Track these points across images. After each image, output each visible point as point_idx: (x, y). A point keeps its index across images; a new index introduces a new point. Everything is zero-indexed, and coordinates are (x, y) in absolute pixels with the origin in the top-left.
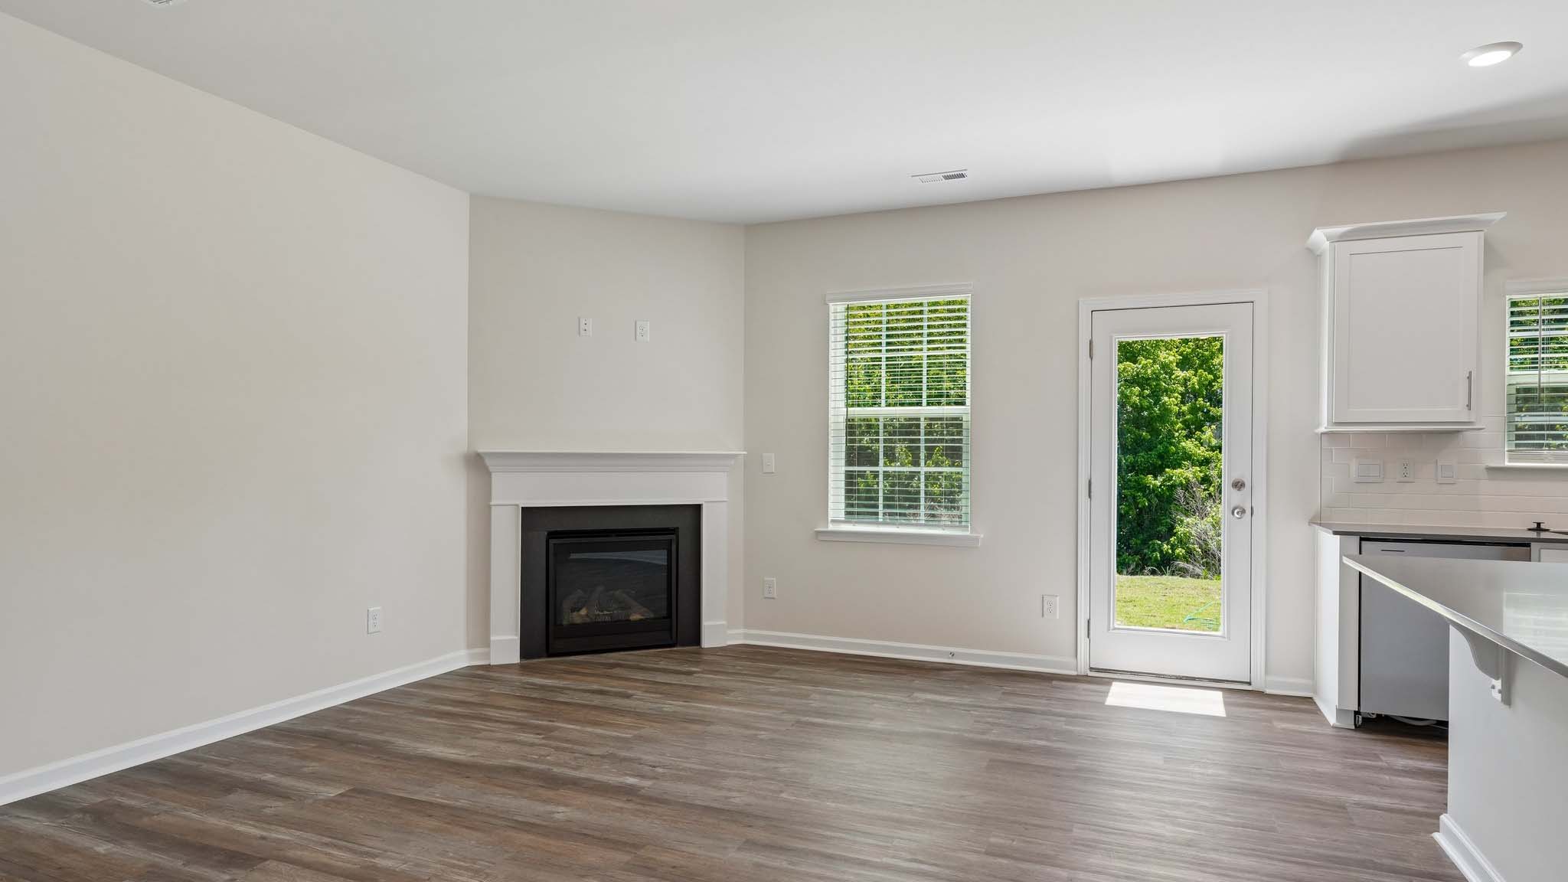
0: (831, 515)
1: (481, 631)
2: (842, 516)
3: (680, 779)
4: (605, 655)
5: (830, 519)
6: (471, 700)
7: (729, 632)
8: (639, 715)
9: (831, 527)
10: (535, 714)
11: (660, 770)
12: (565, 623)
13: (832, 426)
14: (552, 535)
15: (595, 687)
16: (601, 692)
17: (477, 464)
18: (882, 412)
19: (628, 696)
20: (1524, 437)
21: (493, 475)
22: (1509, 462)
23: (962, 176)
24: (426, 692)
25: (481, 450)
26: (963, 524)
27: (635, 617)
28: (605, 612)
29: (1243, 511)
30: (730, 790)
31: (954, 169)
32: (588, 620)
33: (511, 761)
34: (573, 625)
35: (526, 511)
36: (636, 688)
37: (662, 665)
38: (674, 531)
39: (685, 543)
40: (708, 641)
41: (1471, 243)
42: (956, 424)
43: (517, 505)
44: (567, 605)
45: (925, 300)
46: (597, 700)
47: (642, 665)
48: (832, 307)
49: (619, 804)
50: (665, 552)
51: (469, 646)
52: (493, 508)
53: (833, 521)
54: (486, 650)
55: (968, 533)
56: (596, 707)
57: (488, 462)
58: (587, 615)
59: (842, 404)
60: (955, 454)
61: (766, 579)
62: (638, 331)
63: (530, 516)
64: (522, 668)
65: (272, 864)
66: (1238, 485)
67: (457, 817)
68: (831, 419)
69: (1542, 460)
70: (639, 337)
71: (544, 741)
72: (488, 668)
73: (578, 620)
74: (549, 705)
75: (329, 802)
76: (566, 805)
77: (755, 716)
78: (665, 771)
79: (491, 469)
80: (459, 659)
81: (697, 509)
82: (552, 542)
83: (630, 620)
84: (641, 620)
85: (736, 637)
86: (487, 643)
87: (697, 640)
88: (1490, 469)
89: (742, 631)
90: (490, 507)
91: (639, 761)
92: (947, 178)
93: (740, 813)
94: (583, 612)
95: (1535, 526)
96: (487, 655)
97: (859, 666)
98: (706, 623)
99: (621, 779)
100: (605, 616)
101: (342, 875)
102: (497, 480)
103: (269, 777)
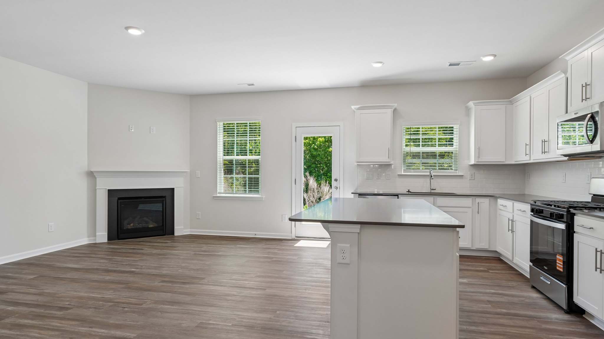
0: (218, 191)
1: (93, 232)
2: (222, 191)
3: (149, 269)
4: (139, 239)
5: (218, 192)
6: (87, 252)
7: (185, 230)
8: (143, 254)
9: (218, 195)
10: (108, 255)
11: (144, 267)
12: (125, 228)
13: (218, 162)
14: (119, 199)
15: (132, 248)
16: (133, 249)
17: (91, 175)
18: (234, 157)
19: (142, 249)
20: (409, 166)
21: (98, 179)
22: (403, 173)
23: (253, 85)
24: (70, 251)
25: (92, 170)
26: (259, 193)
27: (151, 226)
28: (140, 225)
29: (337, 188)
30: (163, 270)
31: (251, 83)
32: (133, 227)
33: (95, 267)
34: (128, 229)
35: (109, 191)
36: (146, 247)
37: (159, 241)
38: (164, 197)
39: (168, 201)
40: (176, 234)
41: (390, 112)
42: (257, 162)
43: (106, 189)
44: (126, 222)
45: (248, 122)
46: (131, 251)
47: (151, 241)
48: (218, 124)
49: (127, 275)
50: (161, 204)
51: (88, 237)
52: (97, 190)
53: (218, 193)
54: (95, 238)
55: (260, 196)
56: (129, 253)
57: (95, 174)
58: (133, 226)
59: (222, 155)
60: (257, 172)
61: (197, 212)
62: (151, 130)
63: (111, 192)
64: (108, 243)
65: (9, 293)
66: (336, 180)
67: (73, 280)
68: (218, 160)
69: (410, 172)
70: (151, 132)
71: (108, 262)
72: (96, 244)
73: (129, 228)
74: (114, 252)
75: (31, 279)
76: (110, 276)
77: (180, 253)
78: (145, 267)
79: (96, 176)
80: (85, 241)
81: (173, 190)
82: (119, 201)
83: (149, 227)
84: (153, 227)
85: (187, 232)
86: (95, 236)
87: (173, 233)
88: (398, 175)
89: (189, 230)
90: (96, 189)
91: (138, 265)
92: (249, 85)
93: (164, 275)
94: (132, 225)
95: (408, 191)
96: (95, 240)
97: (224, 239)
98: (176, 227)
99: (130, 270)
100: (140, 226)
101: (33, 294)
102: (98, 180)
103: (10, 274)
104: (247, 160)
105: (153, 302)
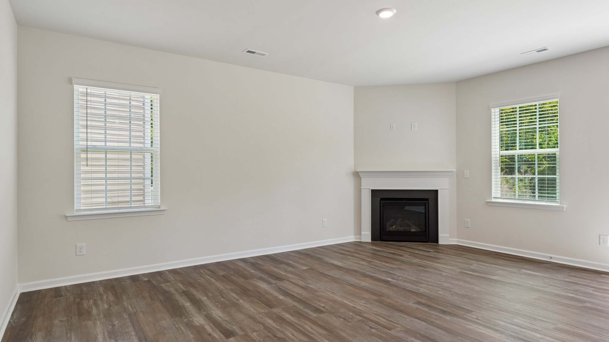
0: (493, 195)
1: (359, 231)
2: (499, 196)
3: (405, 281)
4: (401, 242)
5: (492, 197)
6: (352, 251)
7: (450, 239)
8: (403, 262)
9: (493, 200)
10: (368, 257)
11: (400, 278)
12: (387, 230)
13: (493, 159)
14: (382, 199)
15: (392, 252)
16: (393, 254)
17: (357, 175)
18: (517, 152)
19: (402, 256)
21: (362, 178)
23: (545, 50)
24: (339, 247)
25: (357, 171)
26: (557, 200)
27: (413, 230)
28: (402, 228)
30: (421, 287)
31: (542, 47)
32: (395, 230)
33: (355, 269)
34: (390, 231)
35: (373, 191)
36: (406, 254)
37: (420, 248)
38: (427, 200)
39: (431, 203)
40: (441, 242)
42: (552, 158)
43: (370, 189)
44: (388, 224)
45: (537, 103)
46: (391, 256)
47: (413, 247)
48: (493, 110)
49: (381, 284)
50: (424, 207)
51: (355, 235)
52: (362, 189)
53: (494, 198)
54: (359, 236)
55: (558, 205)
56: (389, 258)
57: (360, 174)
58: (395, 228)
59: (498, 150)
60: (553, 170)
61: (466, 220)
62: (413, 127)
63: (374, 193)
64: (372, 244)
65: (285, 281)
67: (334, 279)
68: (493, 156)
70: (413, 129)
71: (368, 265)
72: (361, 242)
73: (392, 230)
74: (375, 255)
75: (304, 270)
76: (366, 282)
77: (443, 267)
78: (402, 278)
79: (361, 176)
80: (351, 238)
81: (436, 191)
82: (382, 201)
83: (410, 231)
84: (415, 231)
85: (454, 241)
86: (360, 234)
87: (437, 241)
89: (456, 239)
90: (361, 189)
91: (395, 275)
92: (538, 51)
93: (421, 294)
94: (394, 227)
96: (361, 238)
97: (503, 257)
98: (440, 235)
99: (386, 278)
100: (402, 229)
101: (300, 287)
102: (363, 180)
103: (291, 262)
104: (536, 155)
105: (403, 329)
